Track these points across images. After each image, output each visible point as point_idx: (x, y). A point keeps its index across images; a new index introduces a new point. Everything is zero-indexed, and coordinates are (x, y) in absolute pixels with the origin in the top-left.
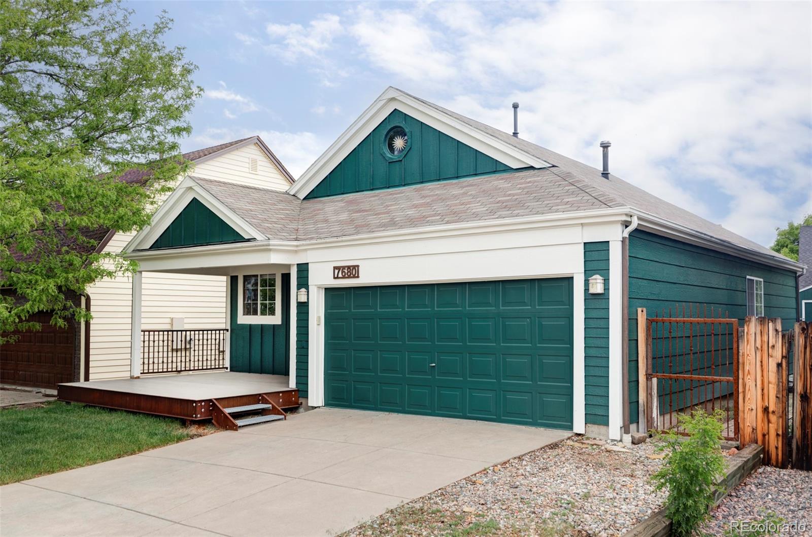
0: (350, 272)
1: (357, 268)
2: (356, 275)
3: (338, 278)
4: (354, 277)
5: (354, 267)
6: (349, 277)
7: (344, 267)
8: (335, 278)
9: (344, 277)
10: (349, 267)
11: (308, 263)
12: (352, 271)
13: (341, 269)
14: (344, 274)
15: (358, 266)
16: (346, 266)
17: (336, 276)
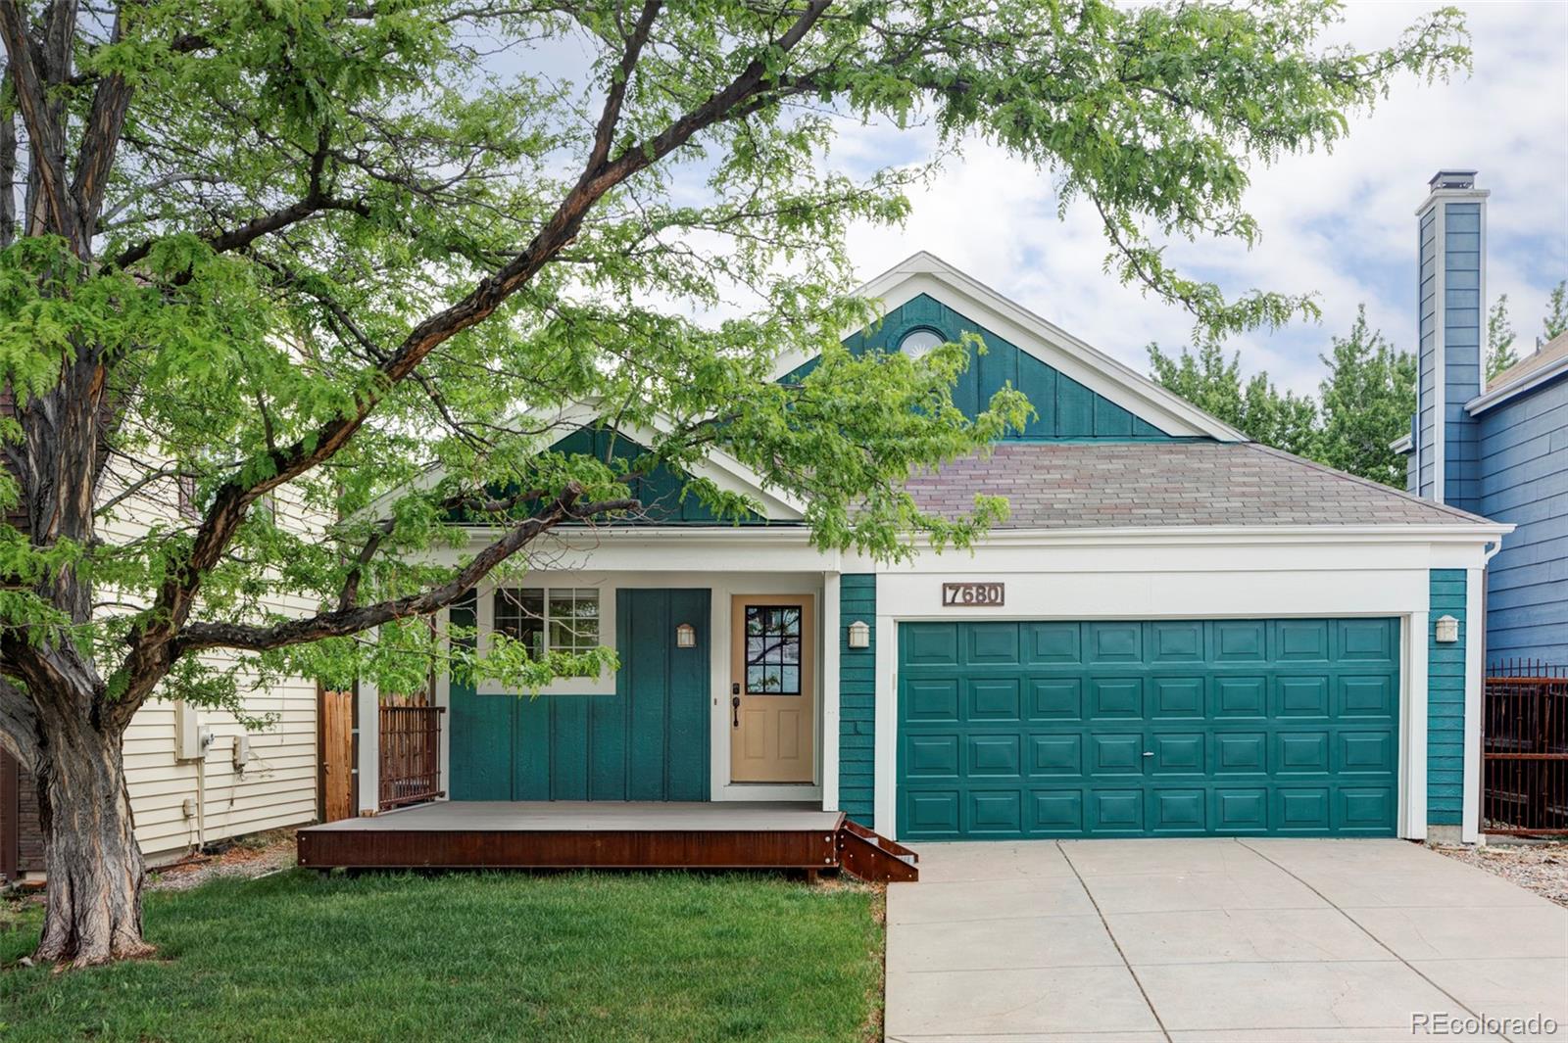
0: (983, 594)
1: (999, 589)
2: (999, 600)
3: (953, 603)
4: (993, 603)
5: (993, 586)
6: (980, 603)
7: (968, 586)
8: (945, 604)
9: (967, 603)
10: (981, 586)
11: (875, 575)
12: (989, 592)
13: (962, 589)
14: (968, 597)
15: (1002, 585)
16: (974, 584)
17: (949, 600)
